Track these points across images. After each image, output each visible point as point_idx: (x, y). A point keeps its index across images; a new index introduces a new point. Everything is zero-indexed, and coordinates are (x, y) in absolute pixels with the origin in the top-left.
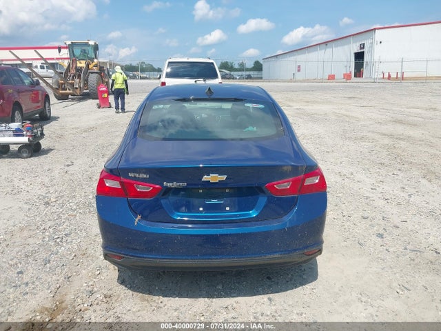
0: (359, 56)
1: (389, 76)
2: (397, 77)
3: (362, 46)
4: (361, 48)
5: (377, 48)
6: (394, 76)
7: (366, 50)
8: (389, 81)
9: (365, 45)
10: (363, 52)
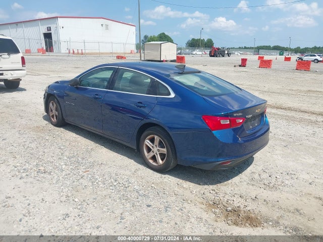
0: (48, 36)
1: (74, 52)
2: (78, 53)
3: (49, 29)
4: (48, 30)
5: (61, 31)
6: (76, 52)
7: (52, 32)
8: (74, 55)
9: (51, 28)
10: (51, 33)
